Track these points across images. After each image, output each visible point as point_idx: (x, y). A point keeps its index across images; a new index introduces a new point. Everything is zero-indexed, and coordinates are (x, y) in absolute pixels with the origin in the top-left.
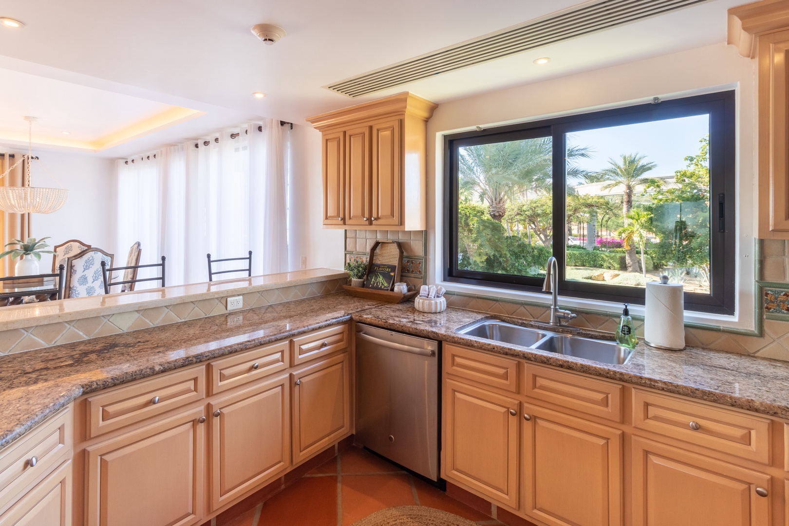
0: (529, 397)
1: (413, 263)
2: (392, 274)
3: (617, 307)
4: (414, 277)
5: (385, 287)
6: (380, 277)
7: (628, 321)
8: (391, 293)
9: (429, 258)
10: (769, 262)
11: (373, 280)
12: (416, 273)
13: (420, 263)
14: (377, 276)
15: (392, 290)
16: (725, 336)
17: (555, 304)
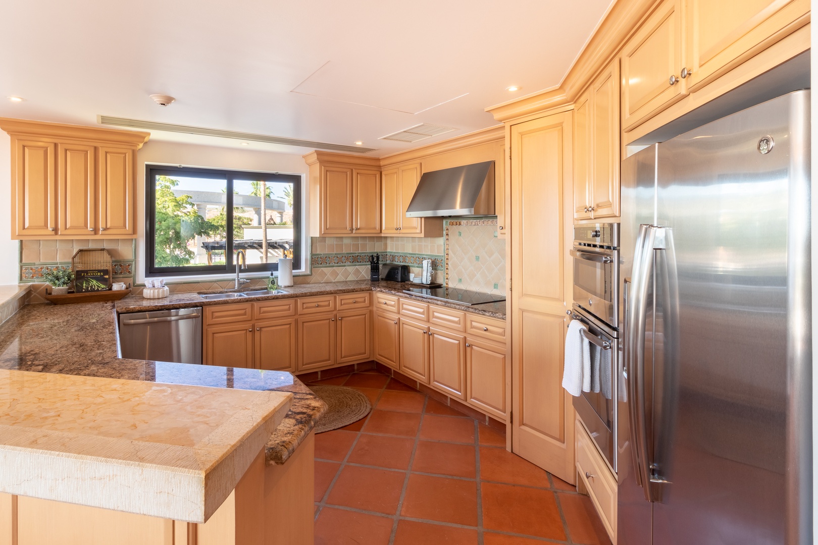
0: (258, 319)
1: (121, 266)
2: (107, 277)
3: (268, 274)
4: (123, 278)
5: (103, 288)
6: (92, 282)
7: (273, 278)
8: (109, 292)
9: (138, 260)
10: (313, 246)
11: (84, 285)
12: (125, 274)
13: (129, 265)
14: (88, 281)
15: (110, 289)
16: (302, 278)
17: (238, 278)
